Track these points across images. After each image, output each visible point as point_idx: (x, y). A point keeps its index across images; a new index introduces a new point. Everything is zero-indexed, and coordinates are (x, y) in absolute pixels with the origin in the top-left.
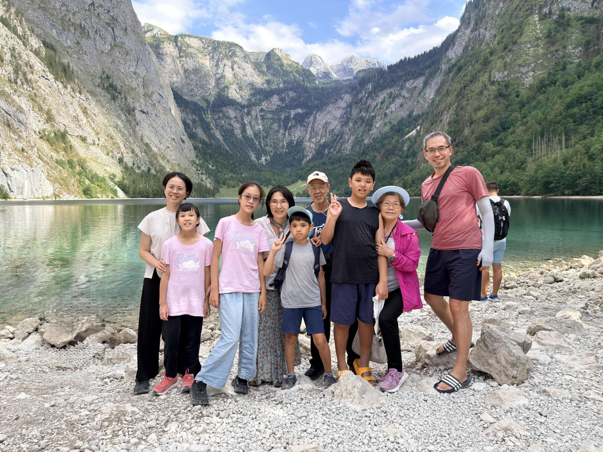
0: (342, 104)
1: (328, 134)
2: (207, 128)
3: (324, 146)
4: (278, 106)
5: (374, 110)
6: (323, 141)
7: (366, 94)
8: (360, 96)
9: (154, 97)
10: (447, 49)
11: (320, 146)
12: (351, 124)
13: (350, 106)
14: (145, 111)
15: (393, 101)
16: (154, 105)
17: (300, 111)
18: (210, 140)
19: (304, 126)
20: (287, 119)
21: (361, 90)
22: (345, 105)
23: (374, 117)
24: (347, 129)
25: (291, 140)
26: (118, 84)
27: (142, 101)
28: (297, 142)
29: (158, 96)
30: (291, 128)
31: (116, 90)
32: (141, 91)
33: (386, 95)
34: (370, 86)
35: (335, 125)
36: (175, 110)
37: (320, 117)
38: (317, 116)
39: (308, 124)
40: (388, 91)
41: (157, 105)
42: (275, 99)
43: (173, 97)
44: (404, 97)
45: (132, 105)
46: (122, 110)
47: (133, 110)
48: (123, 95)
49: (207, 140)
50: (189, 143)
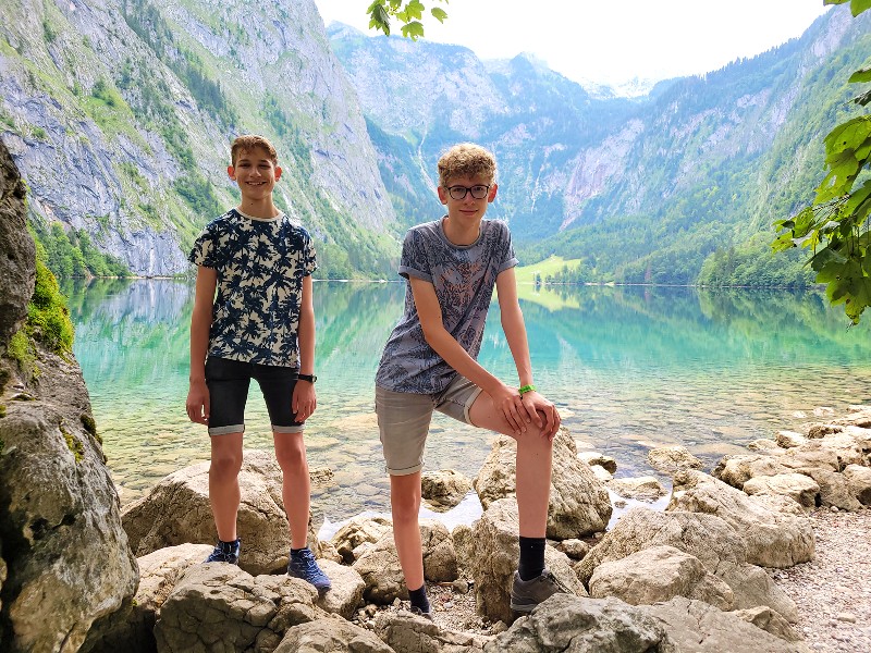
0: (629, 135)
1: (603, 183)
2: (415, 175)
3: (596, 203)
4: (524, 140)
5: (680, 146)
6: (594, 194)
7: (668, 118)
8: (658, 122)
9: (338, 131)
10: (813, 41)
11: (590, 201)
12: (641, 168)
13: (640, 138)
14: (325, 152)
15: (714, 129)
16: (338, 142)
17: (559, 147)
18: (418, 193)
19: (565, 171)
20: (539, 160)
21: (660, 114)
22: (634, 137)
23: (681, 156)
24: (635, 175)
25: (544, 193)
26: (288, 112)
27: (322, 136)
28: (553, 196)
29: (345, 129)
30: (544, 174)
31: (284, 120)
32: (321, 121)
33: (702, 119)
34: (675, 107)
35: (616, 169)
36: (370, 150)
37: (592, 156)
38: (587, 155)
39: (572, 168)
40: (707, 112)
41: (341, 142)
42: (521, 131)
43: (366, 130)
44: (733, 123)
45: (306, 142)
46: (292, 150)
47: (307, 151)
48: (294, 127)
49: (413, 193)
50: (387, 198)
